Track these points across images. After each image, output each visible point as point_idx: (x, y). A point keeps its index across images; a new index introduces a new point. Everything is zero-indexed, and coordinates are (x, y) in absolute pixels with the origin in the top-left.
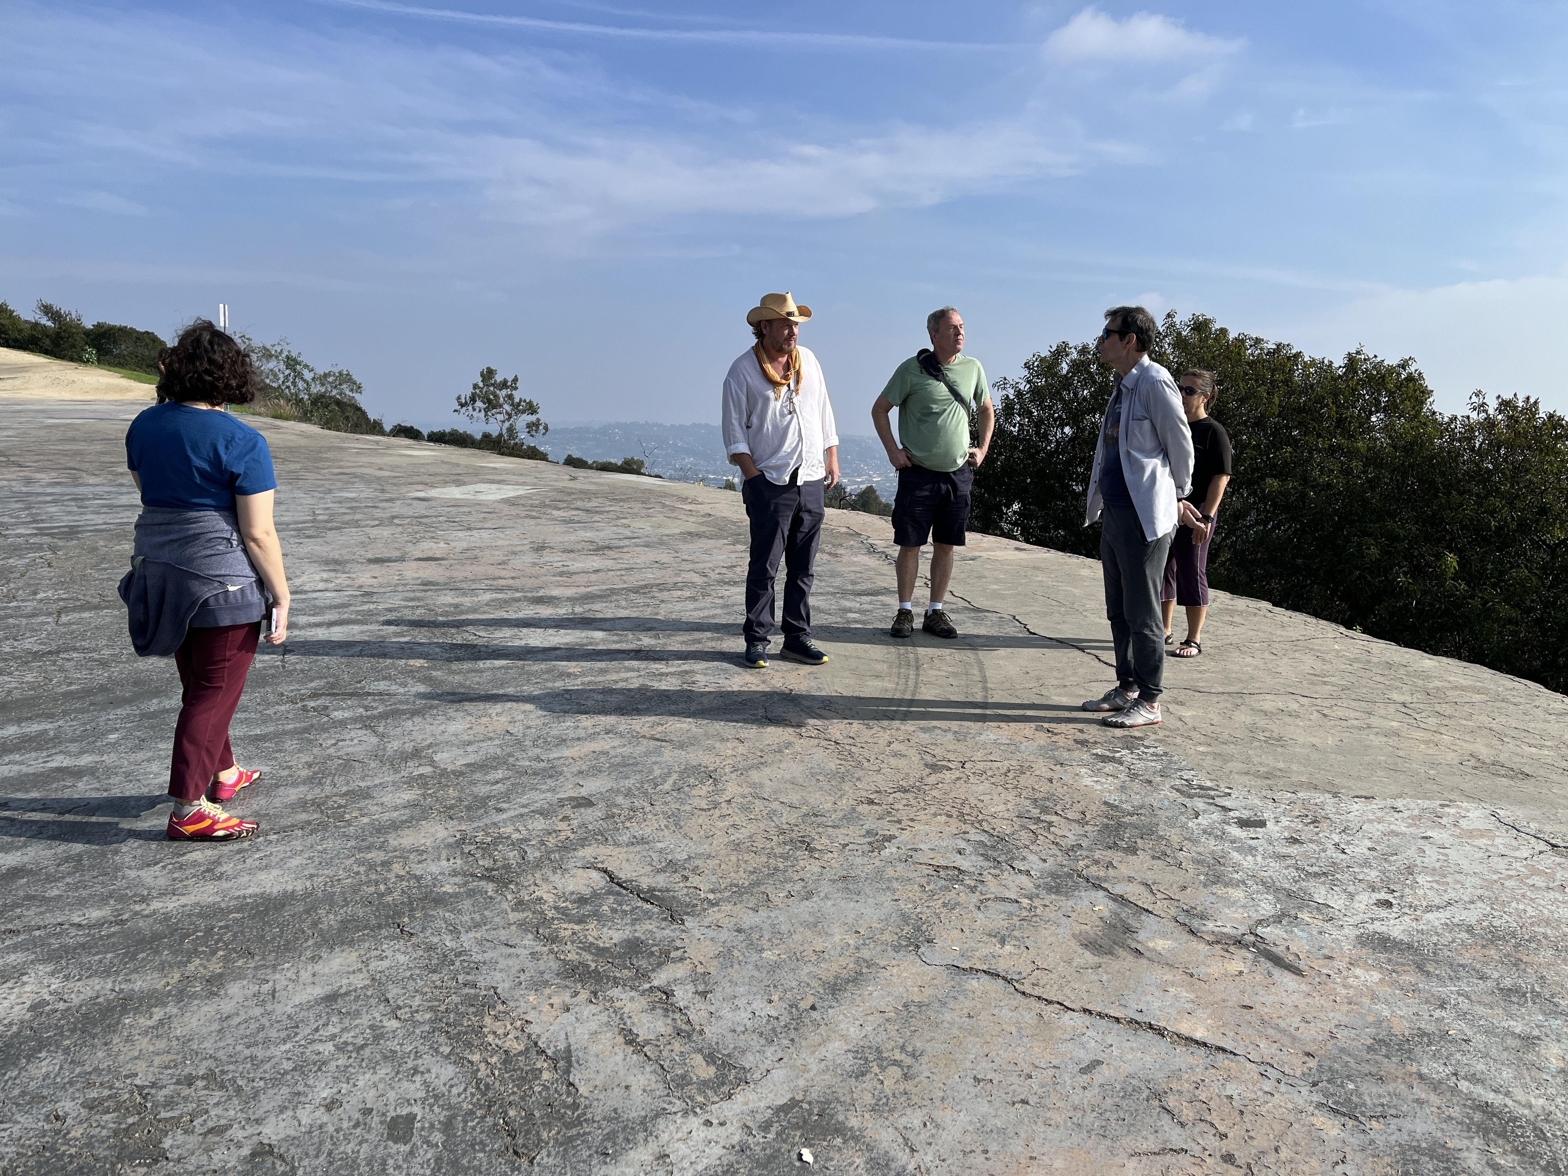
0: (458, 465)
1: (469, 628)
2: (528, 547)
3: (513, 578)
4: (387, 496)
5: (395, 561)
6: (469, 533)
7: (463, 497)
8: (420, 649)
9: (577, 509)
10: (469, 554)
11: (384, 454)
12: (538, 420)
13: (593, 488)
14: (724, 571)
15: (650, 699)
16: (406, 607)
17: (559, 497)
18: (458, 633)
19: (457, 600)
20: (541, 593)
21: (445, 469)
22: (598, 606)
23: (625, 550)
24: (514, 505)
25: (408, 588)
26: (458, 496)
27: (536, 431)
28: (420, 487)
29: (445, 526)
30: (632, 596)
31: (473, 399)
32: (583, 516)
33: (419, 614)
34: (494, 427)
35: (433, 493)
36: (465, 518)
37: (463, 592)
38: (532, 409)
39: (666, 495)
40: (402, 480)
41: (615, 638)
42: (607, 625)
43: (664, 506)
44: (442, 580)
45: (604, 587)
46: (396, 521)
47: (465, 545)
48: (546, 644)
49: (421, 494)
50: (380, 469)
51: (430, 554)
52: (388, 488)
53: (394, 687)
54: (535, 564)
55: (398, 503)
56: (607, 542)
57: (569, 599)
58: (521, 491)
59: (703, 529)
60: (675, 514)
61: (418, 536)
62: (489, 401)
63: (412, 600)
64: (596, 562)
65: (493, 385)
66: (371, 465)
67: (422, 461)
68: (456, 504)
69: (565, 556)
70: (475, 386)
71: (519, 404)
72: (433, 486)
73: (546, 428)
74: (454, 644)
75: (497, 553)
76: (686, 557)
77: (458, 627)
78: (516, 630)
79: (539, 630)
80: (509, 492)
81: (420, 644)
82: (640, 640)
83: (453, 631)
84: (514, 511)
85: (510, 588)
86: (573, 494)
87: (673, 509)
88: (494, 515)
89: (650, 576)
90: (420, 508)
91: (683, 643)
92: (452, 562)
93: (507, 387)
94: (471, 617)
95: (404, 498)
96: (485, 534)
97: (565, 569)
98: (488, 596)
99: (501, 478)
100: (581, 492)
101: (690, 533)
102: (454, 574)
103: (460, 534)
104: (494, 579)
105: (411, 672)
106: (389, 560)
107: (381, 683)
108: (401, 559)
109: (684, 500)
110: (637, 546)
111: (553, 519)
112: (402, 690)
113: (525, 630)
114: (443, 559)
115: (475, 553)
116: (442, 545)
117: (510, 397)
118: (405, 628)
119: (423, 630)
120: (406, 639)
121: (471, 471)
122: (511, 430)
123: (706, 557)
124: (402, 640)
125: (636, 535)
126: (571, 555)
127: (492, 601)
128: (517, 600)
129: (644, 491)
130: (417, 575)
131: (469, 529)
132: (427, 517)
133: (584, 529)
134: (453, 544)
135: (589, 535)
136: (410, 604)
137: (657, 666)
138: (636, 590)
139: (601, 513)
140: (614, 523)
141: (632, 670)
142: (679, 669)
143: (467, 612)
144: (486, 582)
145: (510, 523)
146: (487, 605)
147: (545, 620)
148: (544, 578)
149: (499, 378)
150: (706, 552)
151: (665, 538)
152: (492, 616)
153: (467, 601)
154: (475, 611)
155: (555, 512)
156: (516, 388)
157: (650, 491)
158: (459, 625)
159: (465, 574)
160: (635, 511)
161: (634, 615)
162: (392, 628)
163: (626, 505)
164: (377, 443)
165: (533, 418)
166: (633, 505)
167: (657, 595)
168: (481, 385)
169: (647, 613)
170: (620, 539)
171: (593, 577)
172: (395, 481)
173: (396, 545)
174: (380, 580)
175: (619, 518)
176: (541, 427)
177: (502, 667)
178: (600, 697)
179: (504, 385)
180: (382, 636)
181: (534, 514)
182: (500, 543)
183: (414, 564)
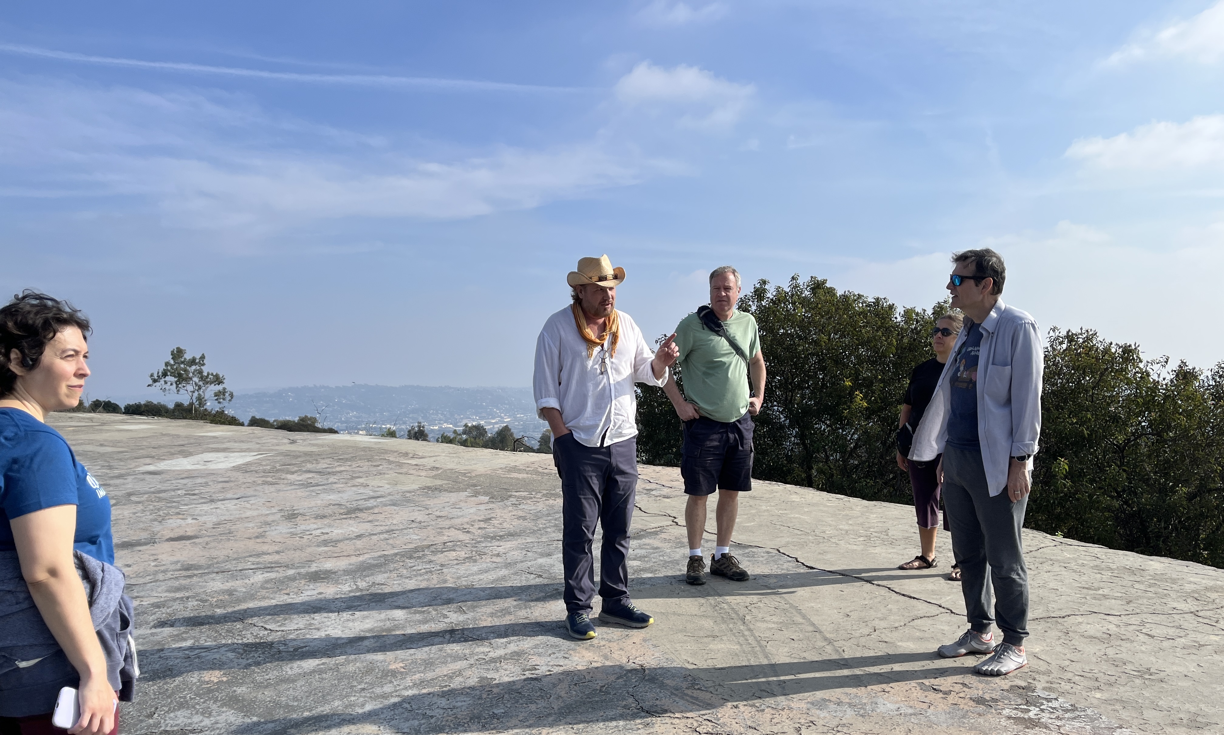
0: (178, 436)
1: (255, 620)
2: (278, 516)
3: (278, 552)
4: (116, 472)
5: (145, 544)
6: (213, 506)
7: (193, 467)
8: (211, 656)
9: (309, 471)
10: (221, 529)
11: (101, 430)
12: (224, 389)
13: (314, 449)
14: (482, 525)
15: (500, 698)
16: (175, 600)
17: (287, 460)
18: (244, 628)
19: (228, 585)
20: (314, 568)
21: (165, 441)
22: (380, 578)
23: (376, 511)
24: (247, 472)
25: (169, 575)
26: (189, 467)
27: (224, 399)
28: (148, 461)
29: (186, 499)
30: (410, 562)
31: (165, 374)
32: (318, 478)
33: (191, 608)
34: (185, 396)
35: (162, 466)
36: (204, 490)
37: (233, 575)
38: (218, 380)
39: (386, 452)
40: (128, 455)
41: (418, 617)
42: (401, 601)
43: (390, 462)
44: (203, 562)
45: (376, 554)
46: (133, 498)
47: (215, 519)
48: (349, 634)
49: (151, 468)
50: (102, 445)
51: (180, 533)
52: (114, 463)
53: (197, 719)
54: (293, 534)
55: (130, 479)
56: (355, 504)
57: (347, 572)
58: (249, 458)
59: (438, 482)
60: (404, 470)
61: (161, 513)
62: (180, 375)
63: (178, 589)
64: (352, 527)
65: (182, 363)
66: (90, 442)
67: (142, 435)
68: (190, 475)
69: (320, 523)
70: (167, 364)
71: (207, 377)
72: (160, 459)
73: (232, 395)
74: (247, 645)
75: (251, 525)
76: (438, 514)
77: (241, 620)
78: (307, 617)
79: (333, 615)
80: (238, 459)
81: (207, 649)
82: (445, 616)
83: (239, 625)
84: (250, 478)
85: (278, 565)
86: (300, 457)
87: (400, 465)
88: (232, 484)
89: (415, 538)
90: (154, 483)
91: (492, 615)
92: (207, 539)
93: (196, 364)
94: (251, 605)
95: (134, 474)
96: (230, 505)
97: (326, 537)
98: (259, 577)
99: (224, 446)
100: (306, 454)
101: (429, 488)
102: (215, 553)
103: (205, 507)
104: (258, 555)
105: (209, 692)
106: (139, 543)
107: (179, 713)
108: (151, 541)
109: (406, 454)
110: (386, 505)
111: (291, 484)
112: (207, 722)
113: (317, 616)
114: (196, 537)
115: (228, 526)
116: (189, 521)
117: (200, 372)
118: (183, 629)
119: (205, 628)
120: (189, 643)
121: (192, 441)
122: (199, 399)
123: (456, 512)
124: (184, 644)
125: (379, 494)
126: (326, 521)
127: (267, 581)
128: (293, 579)
129: (364, 449)
130: (175, 559)
131: (212, 501)
132: (165, 491)
133: (325, 491)
134: (202, 519)
135: (333, 497)
136: (178, 595)
137: (482, 649)
138: (410, 554)
139: (334, 473)
140: (351, 483)
141: (456, 658)
142: (508, 651)
143: (244, 600)
144: (251, 559)
145: (250, 492)
146: (262, 587)
147: (334, 600)
148: (309, 550)
149: (188, 356)
150: (454, 506)
151: (408, 495)
152: (274, 602)
153: (239, 585)
154: (252, 597)
155: (289, 476)
156: (203, 365)
157: (370, 449)
158: (241, 616)
159: (225, 552)
160: (365, 469)
161: (423, 585)
162: (167, 631)
163: (355, 465)
164: (91, 420)
165: (220, 387)
166: (360, 463)
167: (433, 558)
168: (172, 362)
169: (434, 582)
170: (365, 500)
171: (359, 543)
172: (120, 456)
173: (142, 525)
174: (135, 568)
175: (353, 478)
176: (227, 395)
177: (313, 672)
178: (443, 702)
179: (193, 362)
180: (159, 643)
181: (269, 479)
182: (249, 513)
183: (167, 546)
